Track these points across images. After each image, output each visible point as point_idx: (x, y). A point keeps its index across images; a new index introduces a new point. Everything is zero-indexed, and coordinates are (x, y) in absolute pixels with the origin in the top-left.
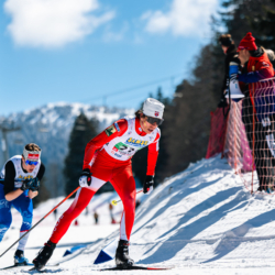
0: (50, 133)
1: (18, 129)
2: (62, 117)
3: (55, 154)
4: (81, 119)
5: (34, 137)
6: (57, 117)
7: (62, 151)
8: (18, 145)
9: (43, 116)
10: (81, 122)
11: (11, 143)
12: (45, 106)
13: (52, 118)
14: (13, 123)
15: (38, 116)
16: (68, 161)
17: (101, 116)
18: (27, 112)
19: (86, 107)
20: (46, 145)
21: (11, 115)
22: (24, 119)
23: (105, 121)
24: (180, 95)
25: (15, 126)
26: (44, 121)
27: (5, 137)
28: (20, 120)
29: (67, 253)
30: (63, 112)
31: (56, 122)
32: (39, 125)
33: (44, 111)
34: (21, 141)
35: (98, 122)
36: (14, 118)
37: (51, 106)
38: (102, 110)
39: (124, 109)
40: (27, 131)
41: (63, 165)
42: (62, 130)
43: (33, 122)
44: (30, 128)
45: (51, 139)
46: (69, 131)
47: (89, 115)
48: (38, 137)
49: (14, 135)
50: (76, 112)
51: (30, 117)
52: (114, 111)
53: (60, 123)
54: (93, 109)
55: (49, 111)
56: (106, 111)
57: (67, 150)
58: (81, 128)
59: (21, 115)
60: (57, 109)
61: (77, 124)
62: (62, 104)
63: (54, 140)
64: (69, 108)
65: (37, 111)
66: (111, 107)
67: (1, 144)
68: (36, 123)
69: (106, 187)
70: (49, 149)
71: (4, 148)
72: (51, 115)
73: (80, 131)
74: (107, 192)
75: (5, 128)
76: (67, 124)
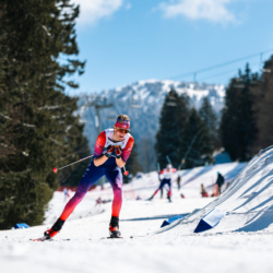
0: (142, 109)
1: (111, 105)
2: (153, 94)
3: (146, 129)
4: (173, 93)
6: (148, 93)
7: (153, 127)
8: (110, 121)
9: (134, 93)
10: (172, 98)
11: (104, 120)
12: (137, 84)
13: (143, 95)
14: (105, 99)
15: (130, 93)
16: (158, 137)
17: (191, 92)
18: (119, 89)
19: (176, 84)
20: (137, 121)
21: (103, 92)
22: (115, 96)
23: (195, 97)
24: (269, 71)
25: (108, 103)
26: (136, 97)
27: (98, 114)
28: (112, 97)
29: (165, 224)
30: (153, 89)
31: (147, 98)
32: (131, 102)
33: (135, 88)
34: (112, 117)
35: (188, 97)
36: (106, 95)
37: (142, 83)
38: (192, 86)
39: (214, 85)
40: (119, 108)
41: (154, 141)
42: (153, 107)
43: (125, 99)
44: (122, 105)
45: (143, 115)
46: (160, 107)
47: (180, 91)
48: (130, 114)
49: (106, 111)
50: (166, 89)
51: (122, 95)
52: (204, 87)
53: (151, 100)
54: (183, 85)
55: (140, 89)
56: (195, 89)
57: (158, 126)
58: (173, 104)
59: (113, 92)
60: (148, 86)
61: (167, 100)
62: (152, 81)
63: (145, 117)
64: (160, 85)
65: (129, 88)
66: (200, 84)
67: (94, 120)
68: (128, 100)
69: (196, 162)
70: (140, 124)
71: (97, 124)
72: (142, 92)
73: (171, 107)
74: (198, 166)
75: (99, 105)
76: (157, 100)
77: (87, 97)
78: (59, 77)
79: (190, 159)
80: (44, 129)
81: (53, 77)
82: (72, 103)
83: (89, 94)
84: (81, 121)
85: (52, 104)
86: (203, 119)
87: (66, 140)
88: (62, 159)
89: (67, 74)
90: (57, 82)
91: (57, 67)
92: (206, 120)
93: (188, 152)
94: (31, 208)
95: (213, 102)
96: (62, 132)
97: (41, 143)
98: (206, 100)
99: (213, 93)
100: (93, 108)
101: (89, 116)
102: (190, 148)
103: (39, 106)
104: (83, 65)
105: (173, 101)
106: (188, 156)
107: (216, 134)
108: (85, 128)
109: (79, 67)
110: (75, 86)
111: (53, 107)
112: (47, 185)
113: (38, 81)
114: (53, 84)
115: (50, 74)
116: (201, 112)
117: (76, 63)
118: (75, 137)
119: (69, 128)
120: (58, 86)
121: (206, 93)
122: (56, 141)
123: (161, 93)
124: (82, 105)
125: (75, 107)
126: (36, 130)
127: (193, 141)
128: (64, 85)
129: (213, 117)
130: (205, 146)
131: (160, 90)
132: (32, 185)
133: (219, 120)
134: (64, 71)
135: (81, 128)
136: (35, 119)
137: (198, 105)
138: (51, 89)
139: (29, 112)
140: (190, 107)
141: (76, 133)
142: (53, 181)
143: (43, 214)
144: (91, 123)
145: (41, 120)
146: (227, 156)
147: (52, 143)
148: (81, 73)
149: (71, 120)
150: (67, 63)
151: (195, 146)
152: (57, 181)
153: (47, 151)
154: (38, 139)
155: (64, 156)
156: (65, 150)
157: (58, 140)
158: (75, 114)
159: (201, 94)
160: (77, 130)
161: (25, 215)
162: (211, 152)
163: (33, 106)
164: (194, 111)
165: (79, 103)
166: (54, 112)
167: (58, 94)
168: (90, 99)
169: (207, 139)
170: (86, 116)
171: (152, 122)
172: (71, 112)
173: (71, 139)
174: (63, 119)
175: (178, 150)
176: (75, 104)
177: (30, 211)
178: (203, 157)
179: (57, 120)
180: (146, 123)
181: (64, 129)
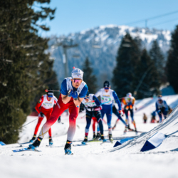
0: (102, 49)
1: (76, 46)
2: (111, 37)
3: (105, 66)
4: (128, 36)
5: (88, 52)
6: (107, 36)
7: (111, 64)
8: (75, 58)
9: (96, 35)
10: (127, 40)
11: (70, 57)
12: (98, 28)
13: (104, 37)
14: (72, 40)
15: (93, 35)
16: (115, 72)
17: (143, 36)
18: (83, 32)
19: (131, 29)
20: (98, 59)
21: (70, 35)
22: (80, 38)
23: (146, 40)
25: (73, 43)
26: (97, 39)
27: (65, 53)
28: (77, 38)
29: (118, 144)
30: (112, 32)
31: (106, 40)
32: (93, 43)
33: (97, 32)
34: (78, 55)
35: (141, 40)
36: (73, 37)
37: (102, 27)
38: (144, 31)
39: (162, 31)
40: (83, 48)
41: (112, 75)
42: (111, 47)
43: (88, 40)
44: (85, 45)
45: (102, 54)
46: (117, 48)
47: (133, 35)
48: (92, 53)
49: (72, 50)
50: (122, 33)
51: (86, 37)
52: (154, 32)
53: (110, 41)
54: (136, 30)
55: (101, 32)
56: (146, 33)
57: (115, 63)
58: (128, 46)
59: (78, 34)
60: (107, 30)
61: (123, 42)
62: (111, 26)
63: (104, 56)
64: (117, 29)
65: (92, 32)
66: (151, 30)
67: (62, 57)
68: (91, 41)
69: (146, 94)
70: (101, 62)
71: (64, 61)
72: (102, 35)
73: (126, 48)
74: (147, 97)
75: (66, 45)
76: (115, 42)
77: (57, 38)
78: (33, 21)
79: (141, 91)
80: (21, 63)
81: (28, 21)
82: (44, 43)
83: (58, 36)
84: (51, 58)
85: (27, 44)
86: (152, 58)
87: (38, 73)
88: (34, 89)
89: (40, 19)
90: (32, 25)
91: (31, 12)
92: (155, 60)
93: (139, 86)
94: (8, 129)
95: (161, 45)
96: (35, 67)
97: (17, 75)
98: (155, 43)
99: (161, 37)
100: (61, 48)
101: (58, 54)
102: (141, 82)
103: (17, 45)
104: (53, 12)
105: (128, 43)
106: (140, 89)
107: (163, 71)
108: (55, 64)
109: (50, 14)
110: (47, 29)
111: (28, 46)
112: (22, 110)
113: (16, 24)
114: (28, 27)
115: (26, 19)
116: (151, 52)
117: (48, 10)
118: (46, 71)
119: (40, 63)
120: (33, 29)
121: (155, 37)
122: (30, 74)
123: (118, 36)
124: (52, 45)
125: (46, 46)
126: (13, 65)
127: (144, 76)
128: (37, 28)
129: (161, 57)
130: (153, 80)
131: (118, 33)
132: (9, 110)
133: (166, 59)
134: (38, 16)
135: (51, 64)
136: (13, 55)
137: (148, 47)
138: (27, 32)
139: (8, 50)
140: (142, 48)
141: (46, 68)
142: (27, 107)
143: (17, 134)
144: (59, 60)
145: (18, 56)
146: (171, 89)
147: (26, 76)
148: (52, 18)
149: (43, 57)
150: (40, 10)
151: (145, 81)
152: (30, 108)
153: (22, 82)
154: (15, 72)
155: (36, 87)
156: (37, 82)
157: (32, 73)
158: (46, 52)
159: (151, 38)
160: (47, 65)
161: (3, 135)
162: (159, 86)
163: (11, 45)
164: (145, 51)
165: (49, 43)
166: (28, 50)
167: (32, 35)
168: (59, 41)
169: (155, 75)
170: (55, 54)
171: (110, 60)
172: (43, 50)
173: (42, 72)
174: (36, 56)
175: (131, 84)
176: (46, 44)
177: (7, 132)
178: (152, 89)
179: (31, 57)
180: (105, 60)
181: (37, 64)
